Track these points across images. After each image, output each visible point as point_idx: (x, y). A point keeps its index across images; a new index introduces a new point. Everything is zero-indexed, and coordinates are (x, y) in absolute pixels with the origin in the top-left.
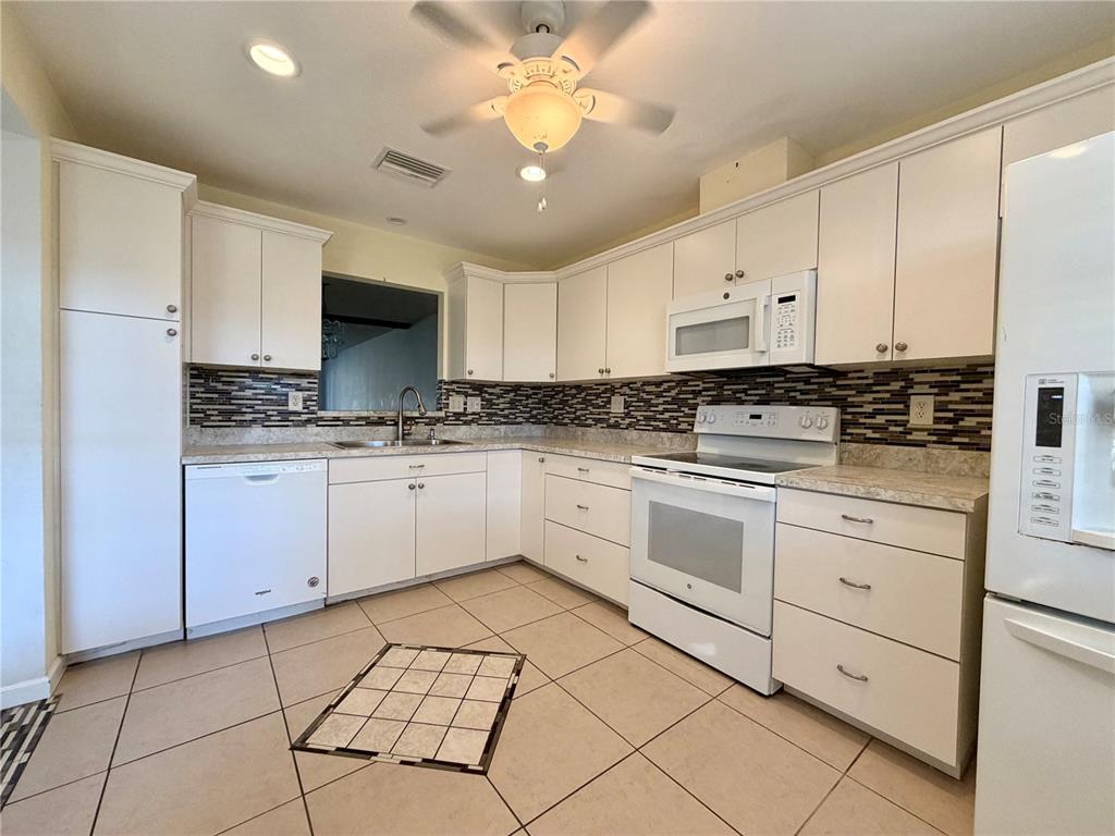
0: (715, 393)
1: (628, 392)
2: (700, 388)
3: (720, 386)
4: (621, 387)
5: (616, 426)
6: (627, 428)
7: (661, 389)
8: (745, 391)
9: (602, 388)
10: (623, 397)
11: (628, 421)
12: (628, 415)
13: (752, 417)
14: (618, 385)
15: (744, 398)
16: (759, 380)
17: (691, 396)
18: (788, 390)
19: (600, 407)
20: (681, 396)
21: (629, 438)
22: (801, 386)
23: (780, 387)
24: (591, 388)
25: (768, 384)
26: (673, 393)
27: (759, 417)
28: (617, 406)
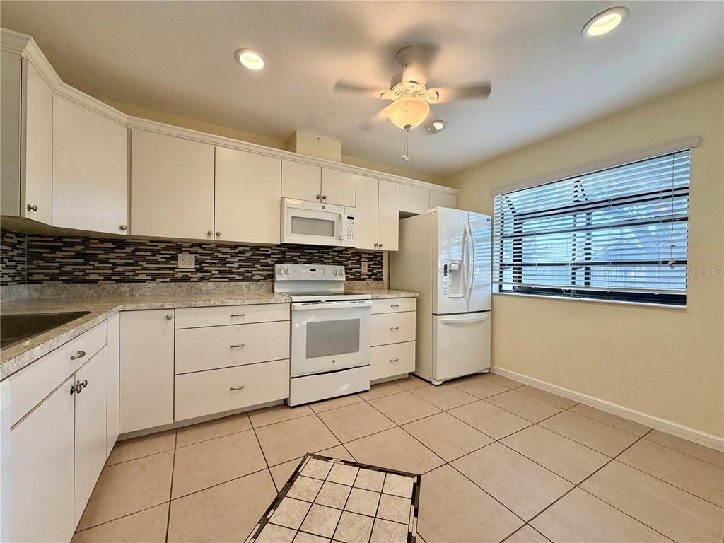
0: (280, 256)
1: (200, 251)
2: (270, 253)
3: (283, 253)
4: (191, 246)
5: (186, 279)
6: (199, 281)
7: (237, 251)
8: (298, 256)
9: (164, 245)
10: (194, 255)
11: (200, 275)
12: (199, 270)
13: (311, 270)
14: (188, 245)
15: (298, 260)
16: (306, 251)
17: (263, 257)
18: (320, 257)
19: (159, 263)
20: (254, 257)
21: (204, 289)
22: (325, 256)
23: (316, 255)
24: (145, 244)
25: (311, 253)
26: (248, 254)
27: (315, 270)
28: (186, 262)
